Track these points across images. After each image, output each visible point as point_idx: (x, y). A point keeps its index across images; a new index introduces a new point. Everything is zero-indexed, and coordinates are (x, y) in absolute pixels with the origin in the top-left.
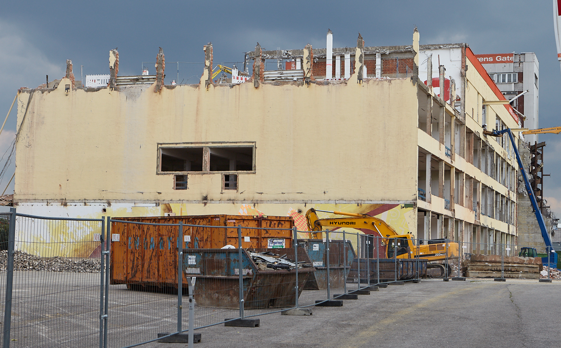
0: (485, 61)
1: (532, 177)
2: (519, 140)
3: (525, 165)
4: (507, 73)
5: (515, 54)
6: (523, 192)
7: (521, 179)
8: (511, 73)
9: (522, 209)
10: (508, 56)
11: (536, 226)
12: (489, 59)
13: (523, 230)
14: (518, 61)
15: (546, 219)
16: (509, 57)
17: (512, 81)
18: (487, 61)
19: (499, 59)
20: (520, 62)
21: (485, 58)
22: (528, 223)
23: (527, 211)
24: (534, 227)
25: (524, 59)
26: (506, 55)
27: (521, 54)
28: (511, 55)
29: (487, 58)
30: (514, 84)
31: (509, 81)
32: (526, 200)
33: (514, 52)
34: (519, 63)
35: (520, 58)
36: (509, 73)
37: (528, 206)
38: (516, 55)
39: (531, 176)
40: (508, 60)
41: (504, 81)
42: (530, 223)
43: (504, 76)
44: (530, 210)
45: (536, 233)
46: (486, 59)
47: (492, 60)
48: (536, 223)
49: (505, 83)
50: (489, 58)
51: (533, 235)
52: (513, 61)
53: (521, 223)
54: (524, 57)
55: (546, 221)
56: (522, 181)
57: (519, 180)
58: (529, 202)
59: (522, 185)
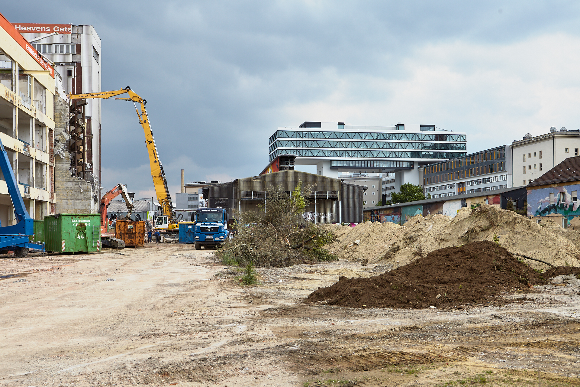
1: (71, 138)
2: (56, 96)
3: (62, 123)
4: (65, 44)
5: (72, 26)
6: (60, 153)
7: (58, 139)
8: (69, 44)
9: (60, 172)
10: (66, 27)
11: (75, 192)
13: (61, 196)
14: (76, 33)
15: (86, 184)
17: (70, 52)
19: (57, 29)
22: (67, 188)
23: (65, 175)
24: (73, 192)
25: (82, 31)
26: (63, 26)
27: (79, 26)
28: (68, 26)
30: (73, 55)
31: (67, 51)
32: (65, 163)
34: (77, 35)
35: (78, 30)
36: (67, 44)
37: (67, 170)
38: (74, 27)
39: (69, 136)
40: (66, 31)
41: (62, 51)
42: (69, 188)
43: (62, 47)
44: (69, 174)
45: (76, 199)
46: (43, 29)
47: (49, 30)
48: (75, 188)
49: (63, 53)
50: (46, 28)
51: (73, 201)
52: (71, 32)
53: (59, 188)
54: (82, 29)
56: (58, 142)
57: (55, 140)
58: (67, 165)
59: (59, 145)
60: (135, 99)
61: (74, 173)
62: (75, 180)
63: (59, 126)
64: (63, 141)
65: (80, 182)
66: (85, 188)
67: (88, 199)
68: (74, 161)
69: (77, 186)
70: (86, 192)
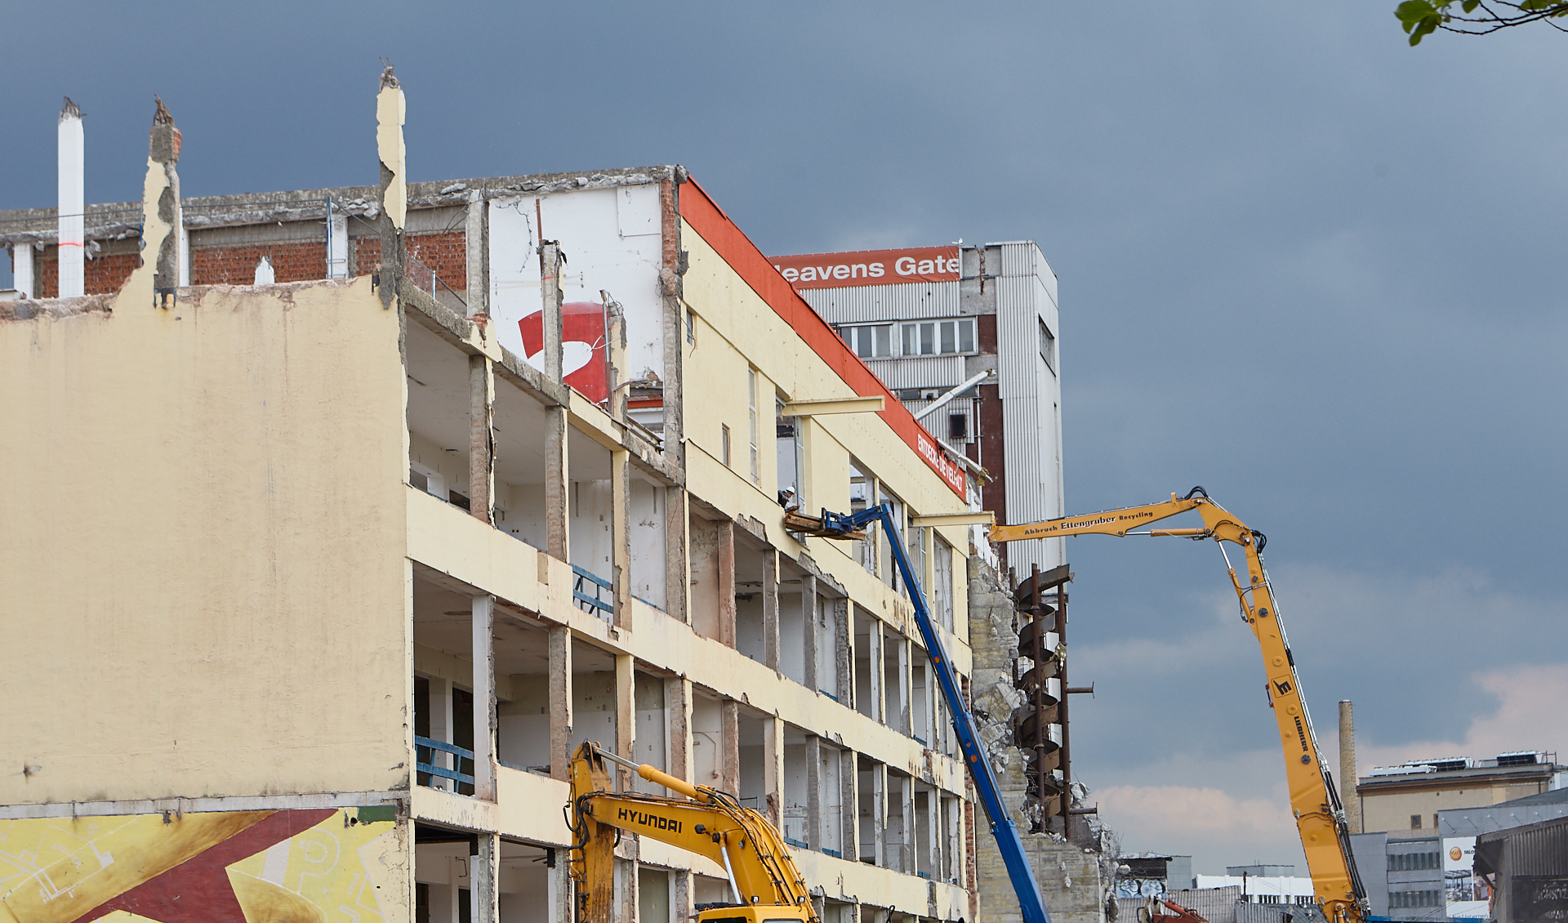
0: (854, 275)
1: (1026, 700)
2: (972, 563)
3: (995, 653)
4: (937, 318)
5: (963, 250)
6: (993, 755)
7: (984, 709)
8: (953, 317)
10: (940, 257)
11: (1044, 886)
12: (868, 271)
13: (998, 903)
14: (978, 273)
15: (1081, 857)
16: (944, 261)
17: (957, 349)
18: (865, 275)
19: (908, 266)
20: (985, 278)
21: (855, 267)
25: (997, 265)
26: (931, 254)
27: (988, 248)
28: (949, 252)
29: (863, 267)
30: (967, 358)
31: (947, 348)
32: (1007, 787)
33: (961, 241)
34: (979, 282)
35: (982, 262)
36: (947, 318)
37: (1014, 811)
38: (970, 252)
39: (1020, 694)
40: (941, 270)
41: (927, 348)
43: (927, 331)
44: (1022, 825)
45: (1049, 910)
46: (859, 271)
47: (882, 273)
48: (1045, 874)
49: (930, 356)
50: (871, 267)
52: (958, 274)
53: (991, 875)
54: (997, 257)
55: (1083, 862)
56: (986, 718)
57: (976, 713)
58: (1015, 795)
59: (989, 729)
60: (1223, 532)
61: (1038, 820)
62: (1045, 846)
63: (985, 662)
64: (1000, 714)
65: (1060, 853)
66: (1079, 873)
67: (1088, 908)
68: (1037, 779)
69: (1048, 867)
70: (1082, 887)
